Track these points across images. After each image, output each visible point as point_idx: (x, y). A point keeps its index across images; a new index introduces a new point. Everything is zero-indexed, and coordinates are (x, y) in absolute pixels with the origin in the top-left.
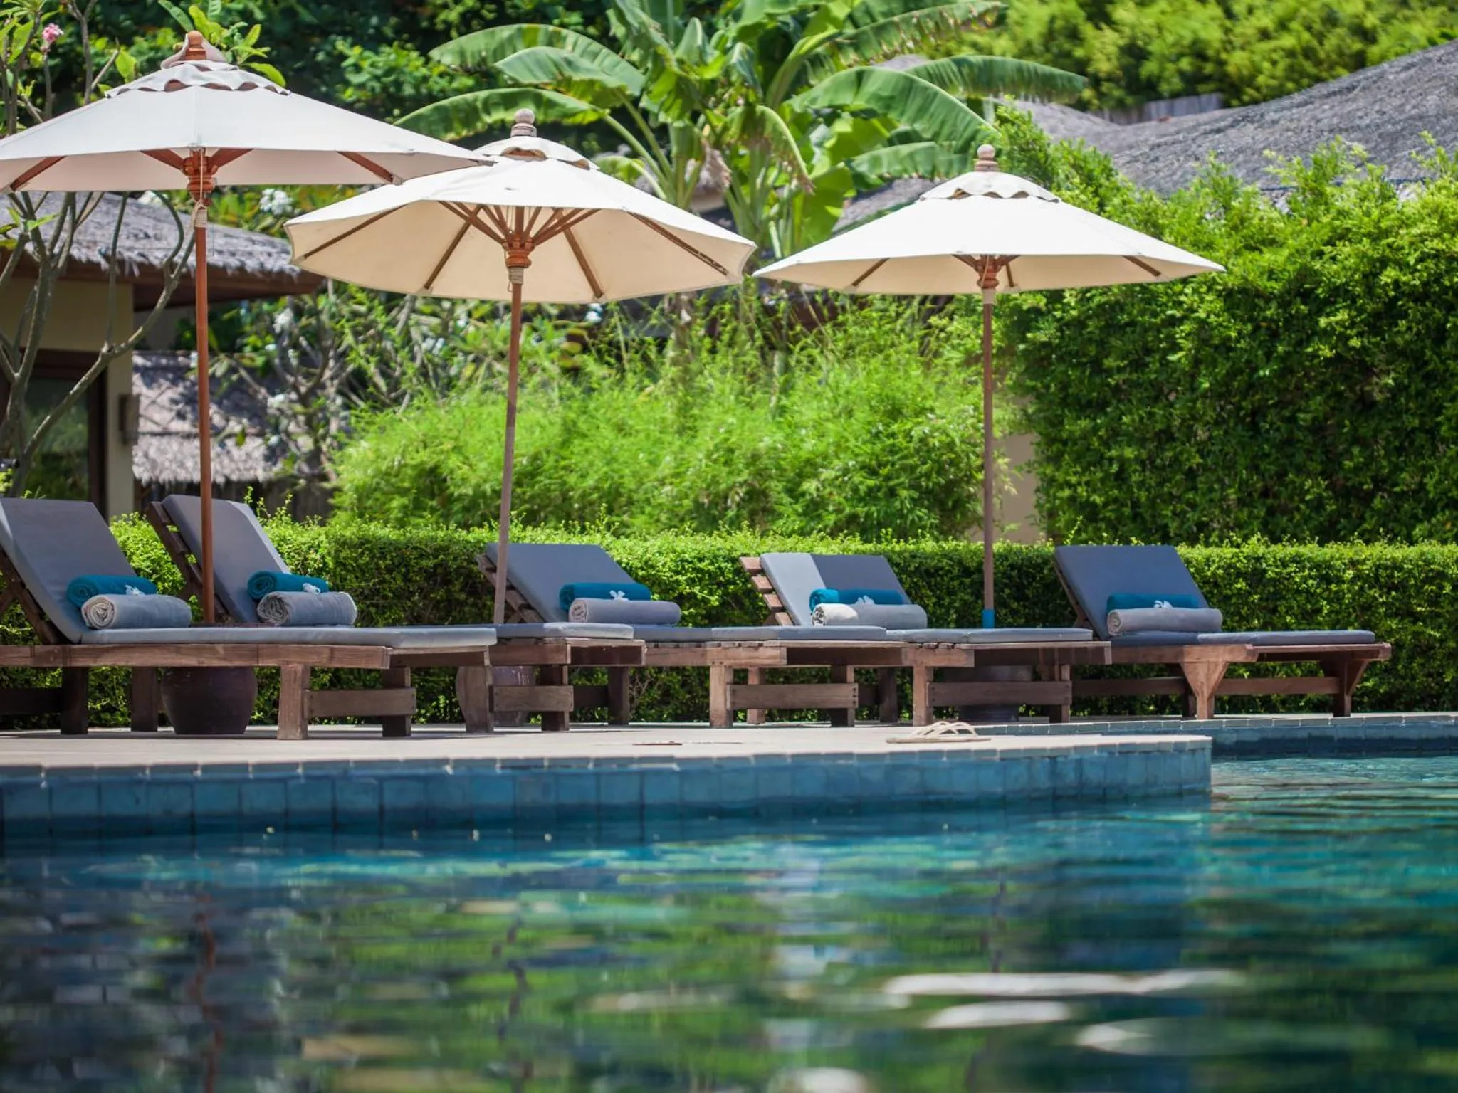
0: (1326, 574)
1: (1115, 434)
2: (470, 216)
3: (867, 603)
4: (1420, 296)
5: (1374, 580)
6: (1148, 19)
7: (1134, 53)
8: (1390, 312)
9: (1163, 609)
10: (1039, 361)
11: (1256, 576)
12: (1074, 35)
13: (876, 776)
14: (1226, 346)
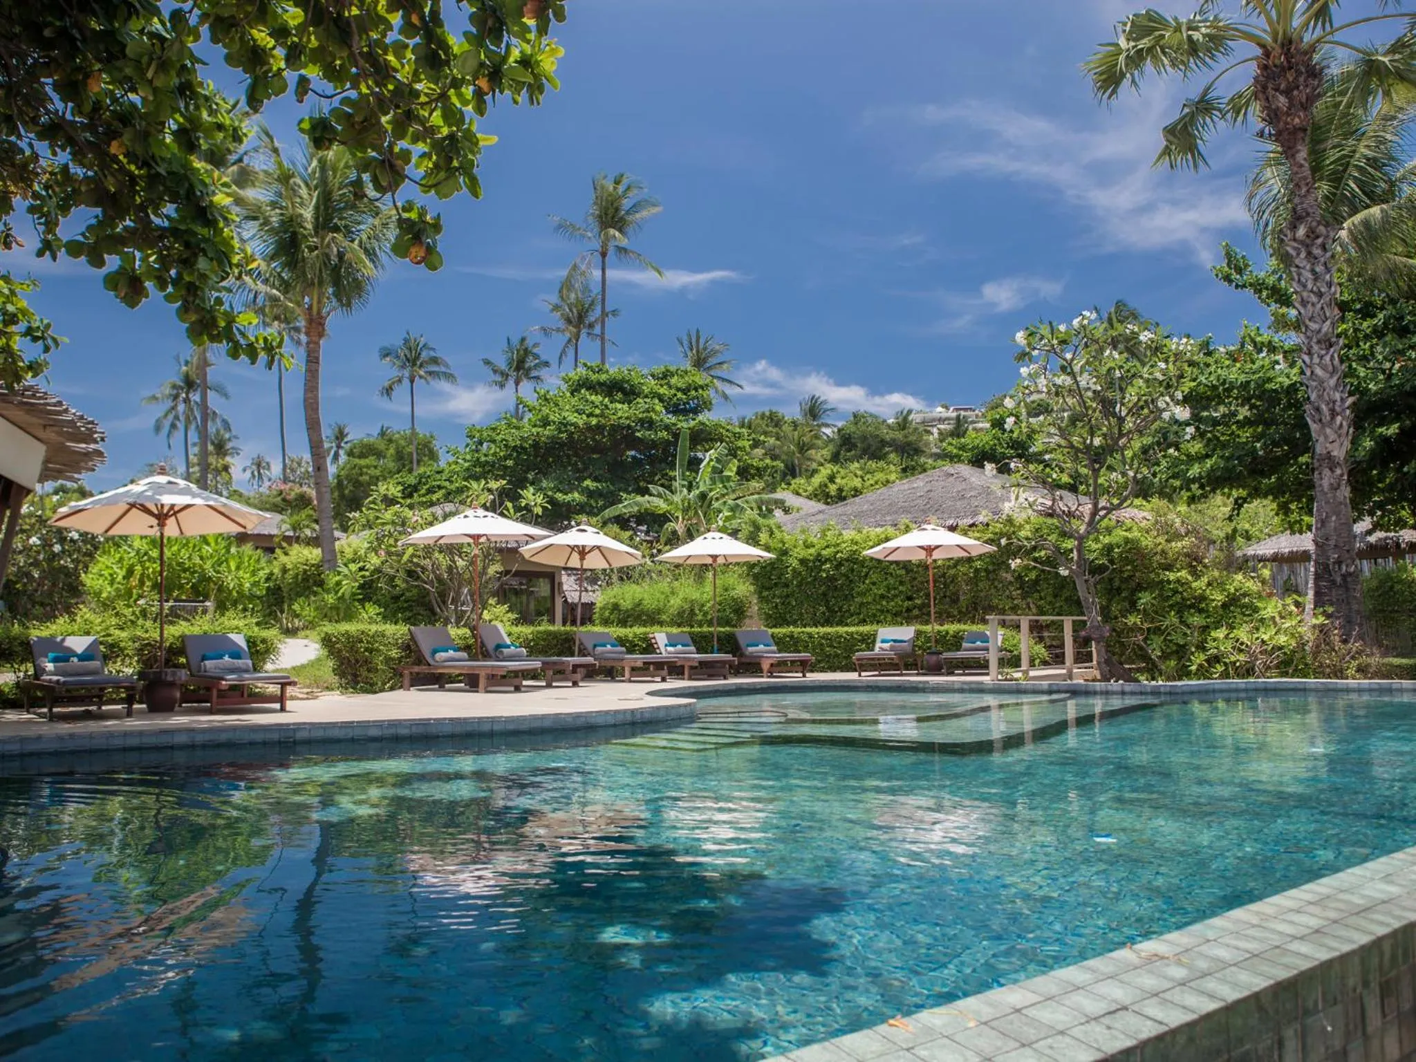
0: (810, 636)
1: (774, 596)
2: (573, 548)
3: (679, 647)
4: (847, 560)
5: (823, 638)
6: (844, 481)
7: (840, 490)
8: (840, 564)
9: (761, 647)
10: (756, 577)
11: (792, 637)
12: (826, 486)
13: (570, 720)
14: (800, 573)
